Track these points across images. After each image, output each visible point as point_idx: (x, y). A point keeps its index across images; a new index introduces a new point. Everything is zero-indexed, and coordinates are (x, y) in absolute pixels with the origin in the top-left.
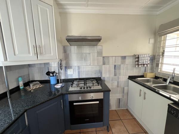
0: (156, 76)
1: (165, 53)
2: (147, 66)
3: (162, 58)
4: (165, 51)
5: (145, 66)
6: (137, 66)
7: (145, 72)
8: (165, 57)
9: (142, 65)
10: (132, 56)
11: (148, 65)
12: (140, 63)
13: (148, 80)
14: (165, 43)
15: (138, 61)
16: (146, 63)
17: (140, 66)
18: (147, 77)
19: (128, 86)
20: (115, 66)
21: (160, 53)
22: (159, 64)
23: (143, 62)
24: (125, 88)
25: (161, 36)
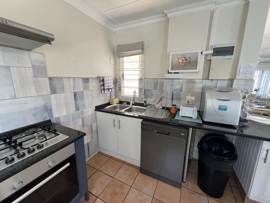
0: (120, 101)
1: (124, 76)
2: (112, 91)
3: (123, 81)
4: (124, 74)
5: (110, 90)
6: (103, 91)
7: (111, 98)
8: (124, 80)
9: (108, 90)
10: (96, 78)
11: (113, 89)
12: (106, 88)
13: (115, 106)
14: (123, 66)
15: (103, 85)
16: (111, 87)
17: (106, 91)
18: (114, 103)
19: (96, 121)
20: (75, 94)
21: (120, 76)
22: (121, 87)
23: (109, 86)
24: (93, 124)
25: (119, 57)
